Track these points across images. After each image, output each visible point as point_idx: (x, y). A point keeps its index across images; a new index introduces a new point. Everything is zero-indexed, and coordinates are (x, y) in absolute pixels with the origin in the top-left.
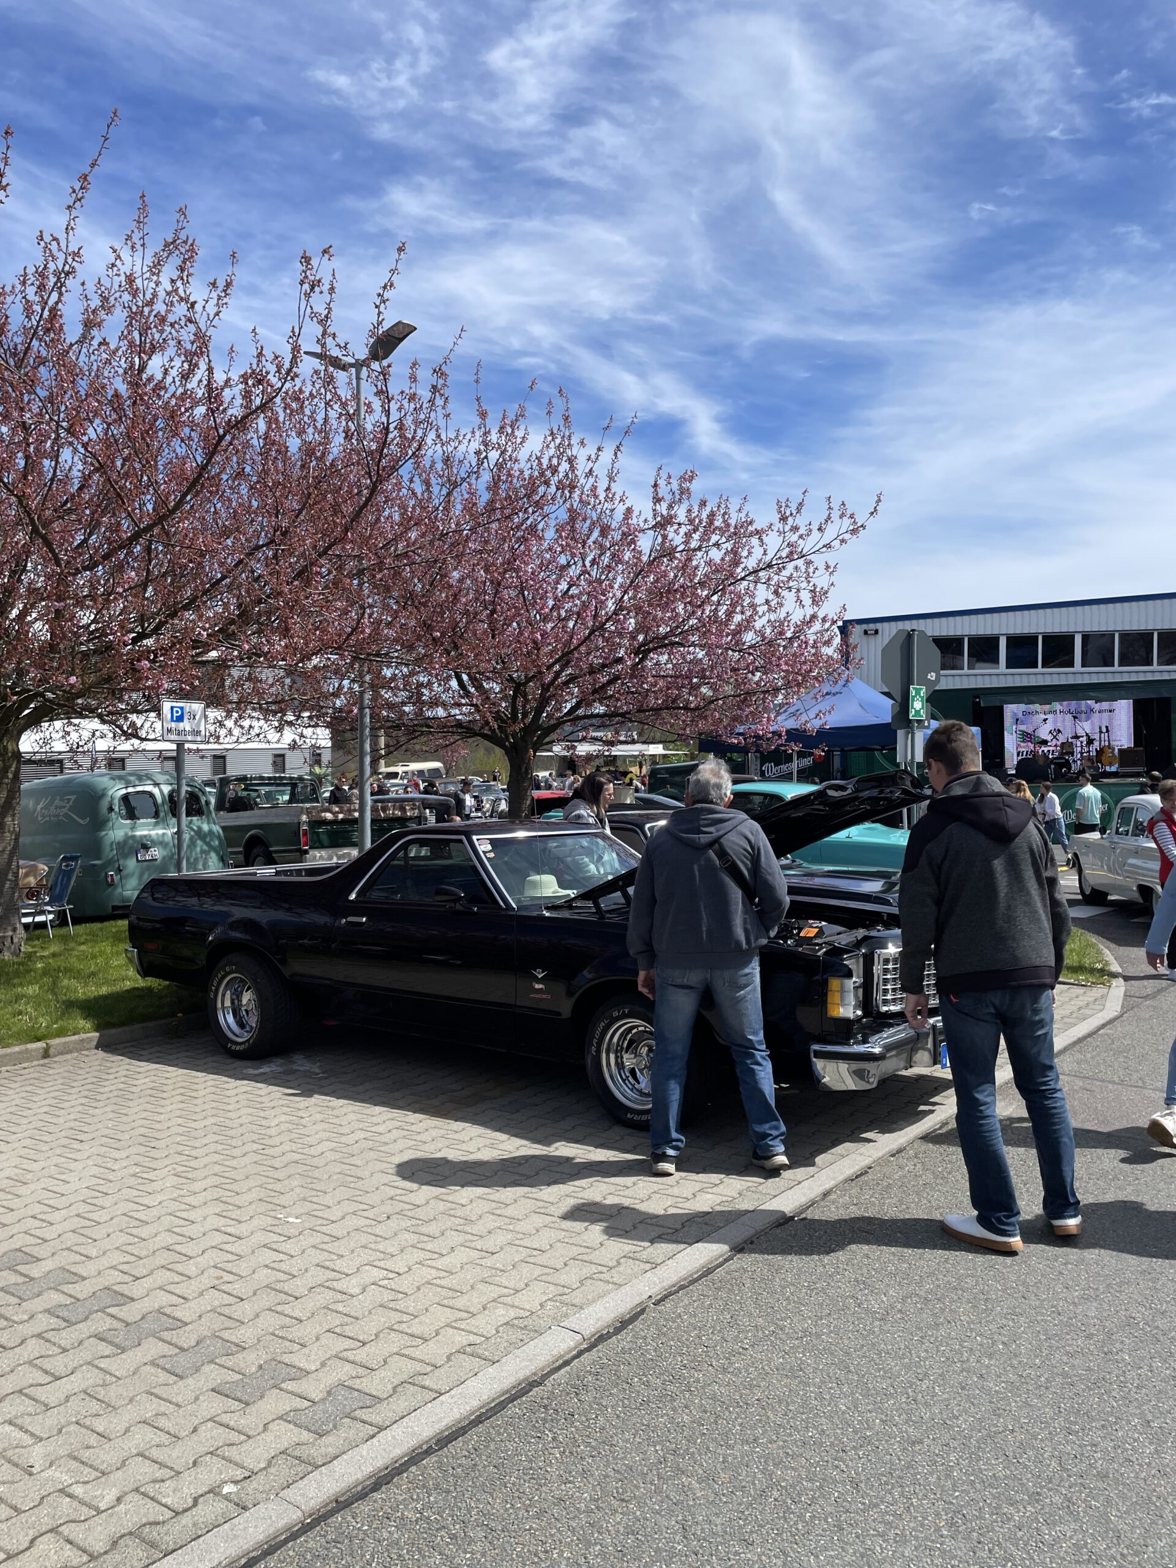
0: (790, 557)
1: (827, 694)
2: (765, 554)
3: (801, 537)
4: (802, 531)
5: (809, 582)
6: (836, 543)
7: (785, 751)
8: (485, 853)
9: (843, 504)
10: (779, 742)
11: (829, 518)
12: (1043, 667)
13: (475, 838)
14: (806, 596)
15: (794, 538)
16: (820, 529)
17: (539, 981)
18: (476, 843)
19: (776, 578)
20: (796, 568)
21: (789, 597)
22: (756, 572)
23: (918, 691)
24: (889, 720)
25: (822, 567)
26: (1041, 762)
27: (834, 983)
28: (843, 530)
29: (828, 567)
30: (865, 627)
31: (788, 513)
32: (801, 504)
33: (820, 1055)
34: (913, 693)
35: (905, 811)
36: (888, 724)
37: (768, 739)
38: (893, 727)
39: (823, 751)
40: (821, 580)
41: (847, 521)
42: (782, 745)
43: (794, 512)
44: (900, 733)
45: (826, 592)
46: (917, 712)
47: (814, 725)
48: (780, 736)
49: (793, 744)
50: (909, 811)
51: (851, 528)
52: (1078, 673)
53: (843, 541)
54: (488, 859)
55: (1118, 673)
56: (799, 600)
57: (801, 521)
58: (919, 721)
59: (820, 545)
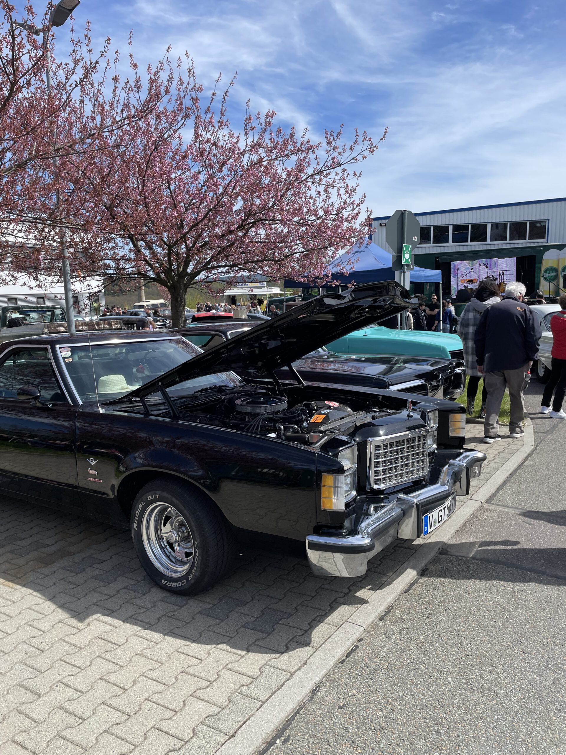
0: (333, 167)
1: (356, 252)
2: (318, 164)
3: (339, 153)
4: (340, 150)
5: (344, 183)
6: (360, 157)
7: (331, 285)
8: (64, 358)
9: (365, 133)
10: (328, 280)
11: (356, 141)
12: (471, 241)
13: (58, 346)
14: (342, 191)
15: (335, 154)
16: (351, 148)
17: (93, 468)
18: (58, 351)
19: (325, 179)
20: (337, 174)
21: (333, 192)
22: (312, 176)
23: (407, 248)
24: (391, 266)
25: (352, 174)
26: (469, 291)
27: (328, 479)
28: (365, 148)
29: (355, 174)
30: (380, 222)
31: (332, 139)
32: (339, 133)
33: (315, 546)
34: (404, 248)
35: (399, 315)
36: (390, 268)
37: (321, 279)
38: (393, 270)
39: (353, 285)
40: (352, 182)
41: (367, 143)
42: (329, 282)
43: (335, 138)
44: (397, 273)
45: (355, 190)
46: (407, 260)
47: (347, 270)
48: (328, 276)
49: (335, 281)
50: (401, 314)
51: (369, 147)
52: (489, 244)
53: (364, 157)
54: (66, 364)
55: (508, 244)
56: (339, 195)
57: (339, 143)
58: (408, 266)
59: (351, 158)
